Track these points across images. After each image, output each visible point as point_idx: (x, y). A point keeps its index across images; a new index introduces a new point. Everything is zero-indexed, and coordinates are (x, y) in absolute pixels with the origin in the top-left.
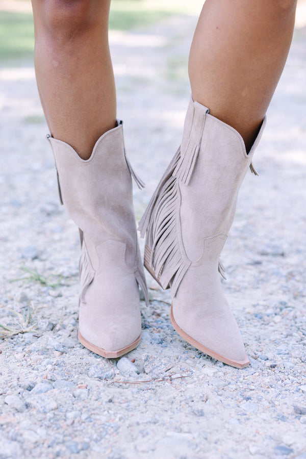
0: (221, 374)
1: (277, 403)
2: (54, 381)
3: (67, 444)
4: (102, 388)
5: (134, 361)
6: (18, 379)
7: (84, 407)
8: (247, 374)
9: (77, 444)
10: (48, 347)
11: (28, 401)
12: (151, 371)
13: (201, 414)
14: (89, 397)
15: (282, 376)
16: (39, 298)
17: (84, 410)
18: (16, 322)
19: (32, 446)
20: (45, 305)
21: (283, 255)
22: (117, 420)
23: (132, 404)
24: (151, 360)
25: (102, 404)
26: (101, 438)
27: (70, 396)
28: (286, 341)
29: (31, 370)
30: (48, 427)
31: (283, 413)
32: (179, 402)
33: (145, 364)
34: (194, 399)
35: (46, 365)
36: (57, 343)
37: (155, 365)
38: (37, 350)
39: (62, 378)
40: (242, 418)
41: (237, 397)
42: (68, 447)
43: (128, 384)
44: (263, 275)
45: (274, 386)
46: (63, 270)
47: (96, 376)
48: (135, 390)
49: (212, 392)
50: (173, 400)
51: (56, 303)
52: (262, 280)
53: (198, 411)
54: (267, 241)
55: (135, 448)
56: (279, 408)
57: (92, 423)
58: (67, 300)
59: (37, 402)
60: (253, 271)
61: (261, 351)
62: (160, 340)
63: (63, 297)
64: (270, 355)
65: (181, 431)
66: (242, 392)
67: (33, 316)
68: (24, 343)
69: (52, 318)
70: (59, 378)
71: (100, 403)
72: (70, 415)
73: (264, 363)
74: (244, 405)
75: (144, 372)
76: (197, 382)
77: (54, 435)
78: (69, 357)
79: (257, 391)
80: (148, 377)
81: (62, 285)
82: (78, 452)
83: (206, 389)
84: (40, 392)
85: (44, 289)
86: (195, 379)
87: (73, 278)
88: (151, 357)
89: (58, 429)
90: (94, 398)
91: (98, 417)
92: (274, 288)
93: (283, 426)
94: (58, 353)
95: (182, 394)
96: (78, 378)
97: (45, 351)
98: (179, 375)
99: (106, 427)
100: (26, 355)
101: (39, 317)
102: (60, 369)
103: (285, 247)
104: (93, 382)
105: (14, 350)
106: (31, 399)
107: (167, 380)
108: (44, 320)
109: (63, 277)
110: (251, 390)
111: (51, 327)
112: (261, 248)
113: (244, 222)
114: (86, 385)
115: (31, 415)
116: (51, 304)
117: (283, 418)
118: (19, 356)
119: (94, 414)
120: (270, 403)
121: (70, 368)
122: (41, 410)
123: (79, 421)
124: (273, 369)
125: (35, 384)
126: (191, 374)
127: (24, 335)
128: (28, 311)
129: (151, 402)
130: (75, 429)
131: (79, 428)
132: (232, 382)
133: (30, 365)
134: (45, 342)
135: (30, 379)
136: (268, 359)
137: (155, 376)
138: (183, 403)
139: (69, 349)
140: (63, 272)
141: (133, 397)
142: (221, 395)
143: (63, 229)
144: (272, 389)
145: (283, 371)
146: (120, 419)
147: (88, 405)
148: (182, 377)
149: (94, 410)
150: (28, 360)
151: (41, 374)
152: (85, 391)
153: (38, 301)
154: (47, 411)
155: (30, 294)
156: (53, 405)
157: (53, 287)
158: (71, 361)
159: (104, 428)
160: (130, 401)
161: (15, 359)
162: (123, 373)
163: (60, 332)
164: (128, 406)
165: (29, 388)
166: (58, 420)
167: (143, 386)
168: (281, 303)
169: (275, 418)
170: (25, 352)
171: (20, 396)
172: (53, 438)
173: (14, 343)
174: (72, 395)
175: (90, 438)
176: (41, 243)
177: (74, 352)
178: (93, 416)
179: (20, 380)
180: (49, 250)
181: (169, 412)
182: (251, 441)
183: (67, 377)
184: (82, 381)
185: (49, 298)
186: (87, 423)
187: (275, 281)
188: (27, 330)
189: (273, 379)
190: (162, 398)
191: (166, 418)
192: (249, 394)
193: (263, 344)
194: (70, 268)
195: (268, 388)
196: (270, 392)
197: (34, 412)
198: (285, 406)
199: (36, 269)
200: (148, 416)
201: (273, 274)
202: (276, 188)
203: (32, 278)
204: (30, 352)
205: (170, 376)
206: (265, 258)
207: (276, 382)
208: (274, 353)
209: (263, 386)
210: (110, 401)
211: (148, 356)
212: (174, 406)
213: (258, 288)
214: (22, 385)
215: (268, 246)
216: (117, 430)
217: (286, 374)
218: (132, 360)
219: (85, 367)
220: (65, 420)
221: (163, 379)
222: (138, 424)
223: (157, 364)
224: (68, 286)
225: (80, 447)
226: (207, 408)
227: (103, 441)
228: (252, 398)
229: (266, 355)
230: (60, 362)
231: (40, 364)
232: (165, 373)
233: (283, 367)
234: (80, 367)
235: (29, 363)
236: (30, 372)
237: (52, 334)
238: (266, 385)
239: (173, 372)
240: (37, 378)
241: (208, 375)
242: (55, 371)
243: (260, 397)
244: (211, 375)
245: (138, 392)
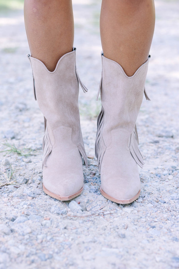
0: (136, 211)
1: (172, 230)
2: (29, 215)
3: (38, 255)
4: (60, 220)
5: (79, 203)
6: (6, 214)
7: (49, 232)
8: (152, 212)
9: (45, 255)
10: (24, 194)
11: (13, 227)
12: (91, 210)
13: (124, 236)
14: (52, 225)
15: (175, 213)
16: (17, 163)
17: (49, 234)
18: (3, 178)
19: (16, 256)
20: (21, 168)
21: (172, 137)
22: (70, 240)
23: (79, 230)
24: (90, 202)
25: (60, 230)
26: (61, 251)
27: (39, 225)
28: (177, 191)
29: (13, 209)
30: (26, 244)
31: (176, 236)
32: (109, 229)
33: (87, 205)
34: (119, 227)
35: (23, 205)
36: (30, 192)
37: (93, 205)
38: (17, 196)
39: (34, 214)
40: (150, 239)
41: (147, 226)
42: (39, 257)
43: (76, 218)
44: (160, 150)
45: (170, 219)
46: (31, 145)
47: (55, 212)
48: (81, 221)
49: (131, 223)
50: (106, 228)
51: (28, 166)
52: (160, 153)
53: (122, 235)
54: (162, 128)
55: (82, 257)
56: (173, 233)
57: (54, 242)
58: (35, 165)
59: (19, 229)
60: (154, 147)
61: (160, 198)
62: (95, 190)
63: (32, 163)
64: (166, 200)
65: (111, 247)
66: (150, 223)
67: (13, 174)
68: (8, 192)
69: (26, 176)
70: (32, 213)
71: (59, 229)
72: (40, 237)
73: (163, 205)
74: (151, 231)
75: (86, 210)
76: (120, 216)
77: (30, 249)
78: (37, 201)
79: (159, 222)
80: (89, 213)
81: (32, 155)
82: (46, 260)
83: (126, 221)
84: (20, 222)
85: (20, 157)
87: (38, 151)
88: (91, 200)
89: (32, 245)
90: (55, 226)
91: (57, 238)
92: (168, 157)
93: (176, 244)
94: (30, 198)
95: (111, 224)
96: (44, 214)
97: (22, 197)
98: (108, 212)
99: (63, 245)
100: (10, 199)
101: (17, 175)
102: (32, 208)
103: (174, 132)
104: (54, 216)
105: (2, 196)
106: (15, 226)
107: (101, 215)
108: (21, 177)
109: (32, 150)
110: (155, 222)
111: (25, 181)
112: (159, 132)
113: (147, 116)
114: (49, 218)
115: (14, 237)
116: (24, 167)
117: (176, 240)
118: (5, 199)
119: (55, 236)
120: (167, 230)
121: (39, 207)
122: (21, 233)
123: (45, 241)
125: (16, 217)
126: (116, 212)
127: (8, 186)
128: (10, 171)
129: (92, 229)
130: (43, 246)
131: (46, 245)
132: (143, 217)
133: (13, 205)
134: (22, 191)
135: (13, 214)
136: (165, 203)
137: (93, 213)
138: (112, 230)
139: (38, 196)
140: (32, 147)
141: (80, 226)
142: (136, 225)
143: (30, 119)
144: (169, 221)
145: (175, 210)
146: (72, 239)
147: (51, 231)
148: (110, 214)
149: (55, 233)
150: (12, 202)
151: (20, 211)
152: (49, 222)
153: (16, 165)
154: (25, 234)
155: (11, 161)
156: (29, 230)
157: (26, 156)
158: (39, 203)
159: (62, 245)
160: (78, 228)
161: (3, 201)
162: (72, 211)
163: (31, 185)
164: (77, 231)
165: (13, 220)
166: (32, 240)
167: (86, 219)
168: (173, 167)
169: (171, 239)
170: (9, 197)
171: (7, 224)
172: (29, 251)
173: (2, 191)
174: (40, 224)
175: (53, 251)
176: (16, 128)
177: (41, 197)
178: (54, 238)
179: (7, 214)
180: (22, 133)
181: (103, 235)
182: (156, 253)
183: (37, 213)
184: (47, 215)
185: (23, 163)
186: (51, 242)
187: (168, 153)
188: (10, 183)
189: (169, 215)
190: (98, 226)
191: (101, 239)
192: (154, 224)
193: (161, 193)
194: (36, 144)
195: (166, 220)
196: (168, 223)
197: (17, 235)
199: (14, 145)
200: (90, 238)
201: (166, 149)
202: (166, 94)
203: (12, 150)
204: (13, 197)
205: (103, 213)
206: (160, 139)
207: (171, 217)
208: (169, 199)
209: (163, 219)
210: (65, 228)
211: (89, 200)
212: (106, 231)
213: (157, 158)
214: (8, 218)
215: (163, 131)
216: (70, 246)
217: (177, 212)
218: (78, 202)
219: (48, 207)
220: (37, 240)
221: (99, 215)
222: (84, 243)
223: (95, 205)
224: (35, 156)
225: (47, 257)
226: (127, 233)
227: (61, 253)
228: (156, 227)
229: (164, 200)
230: (32, 203)
231: (19, 204)
232: (100, 211)
233: (175, 207)
234: (45, 207)
235: (12, 204)
236: (13, 210)
237: (26, 186)
238: (165, 219)
239: (105, 210)
240: (18, 213)
241: (127, 213)
242: (29, 209)
243: (161, 226)
244: (130, 212)
245: (83, 223)
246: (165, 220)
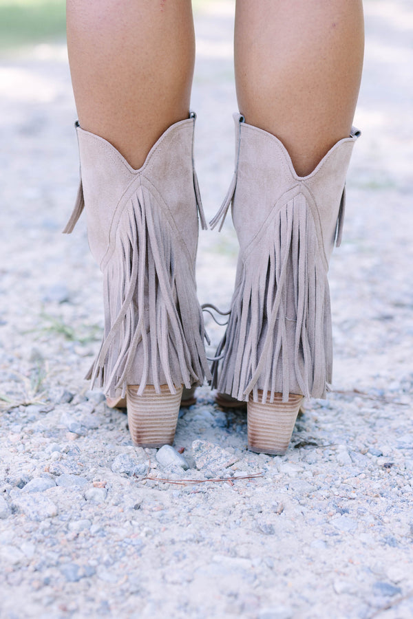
0: (309, 474)
1: (386, 519)
2: (59, 475)
3: (63, 567)
4: (127, 488)
5: (183, 451)
6: (8, 470)
7: (96, 515)
8: (348, 476)
9: (77, 567)
10: (59, 427)
11: (16, 502)
12: (205, 467)
13: (270, 531)
14: (107, 500)
15: (399, 480)
16: (60, 358)
17: (96, 518)
18: (20, 390)
19: (11, 568)
20: (67, 368)
22: (143, 534)
23: (169, 513)
24: (205, 450)
25: (123, 511)
26: (115, 560)
27: (78, 498)
29: (28, 459)
30: (40, 541)
31: (394, 534)
32: (240, 512)
33: (197, 456)
34: (263, 509)
35: (50, 453)
36: (73, 422)
37: (211, 457)
38: (41, 430)
39: (71, 472)
40: (331, 540)
41: (328, 509)
42: (63, 572)
43: (167, 484)
44: (392, 336)
45: (385, 494)
47: (122, 470)
48: (176, 493)
49: (292, 500)
50: (232, 509)
51: (82, 364)
52: (391, 342)
53: (266, 526)
54: (405, 288)
55: (163, 577)
56: (388, 526)
57: (105, 539)
59: (28, 505)
60: (380, 329)
61: (374, 443)
62: (226, 422)
64: (385, 449)
65: (236, 555)
66: (336, 501)
67: (44, 381)
68: (25, 420)
69: (71, 385)
70: (67, 471)
71: (120, 510)
72: (74, 525)
73: (375, 461)
74: (337, 521)
75: (196, 468)
76: (271, 484)
77: (46, 553)
78: (87, 442)
79: (359, 501)
80: (198, 475)
81: (96, 340)
82: (77, 580)
83: (283, 496)
84: (36, 490)
85: (68, 344)
86: (270, 480)
88: (207, 446)
89: (54, 544)
90: (113, 501)
91: (114, 530)
92: (406, 353)
93: (391, 553)
94: (71, 436)
95: (246, 500)
96: (95, 472)
97: (53, 433)
98: (245, 474)
99: (124, 545)
100: (26, 436)
101: (53, 383)
102: (70, 458)
104: (115, 479)
105: (8, 429)
106: (21, 499)
107: (227, 480)
108: (58, 388)
109: (98, 329)
110: (351, 499)
111: (68, 397)
112: (395, 296)
114: (103, 483)
115: (16, 524)
116: (75, 365)
117: (392, 542)
118: (14, 438)
119: (110, 525)
120: (376, 519)
121: (86, 458)
122: (33, 516)
123: (85, 535)
124: (388, 470)
125: (30, 479)
127: (28, 409)
128: (40, 374)
129: (198, 511)
130: (79, 546)
131: (83, 545)
132: (324, 486)
133: (29, 451)
134: (56, 419)
135: (23, 471)
136: (382, 455)
137: (209, 473)
138: (245, 514)
139: (90, 431)
140: (101, 322)
141: (172, 502)
142: (304, 505)
144: (383, 499)
145: (403, 473)
146: (147, 534)
147: (103, 512)
148: (249, 477)
149: (110, 519)
150: (27, 444)
151: (41, 464)
152: (102, 491)
153: (57, 361)
154: (41, 518)
155: (46, 350)
156: (51, 509)
157: (83, 343)
158: (89, 447)
160: (167, 508)
161: (9, 440)
162: (162, 467)
163: (79, 407)
164: (163, 515)
165: (21, 484)
166: (55, 532)
167: (189, 488)
169: (380, 541)
170: (24, 431)
171: (6, 495)
172: (43, 558)
173: (11, 419)
174: (81, 497)
175: (99, 560)
176: (76, 280)
177: (97, 435)
178: (108, 529)
179: (9, 472)
180: (86, 290)
181: (223, 526)
182: (339, 573)
183: (79, 470)
184: (100, 477)
185: (73, 358)
186: (97, 539)
187: (408, 344)
188: (33, 400)
189: (385, 484)
190: (215, 506)
191: (216, 535)
192: (346, 504)
193: (378, 432)
195: (377, 496)
196: (379, 502)
197: (22, 519)
198: (398, 524)
199: (61, 317)
200: (189, 532)
201: (408, 334)
203: (52, 328)
204: (32, 432)
205: (232, 474)
206: (400, 311)
207: (389, 488)
208: (393, 447)
209: (369, 493)
210: (138, 507)
211: (202, 444)
212: (232, 518)
213: (383, 353)
214: (11, 480)
216: (139, 551)
217: (407, 477)
218: (180, 449)
219: (109, 457)
220: (66, 533)
221: (221, 479)
222: (173, 542)
223: (216, 457)
225: (80, 573)
226: (280, 522)
227: (116, 566)
228: (350, 511)
229: (380, 449)
230: (71, 449)
231: (43, 450)
232: (225, 470)
233: (404, 467)
234: (100, 457)
235: (26, 449)
236: (26, 462)
237: (68, 408)
238: (374, 493)
239: (237, 469)
240: (34, 470)
241: (288, 475)
242: (62, 461)
243: (362, 510)
244: (293, 475)
245: (180, 496)
246: (375, 495)
